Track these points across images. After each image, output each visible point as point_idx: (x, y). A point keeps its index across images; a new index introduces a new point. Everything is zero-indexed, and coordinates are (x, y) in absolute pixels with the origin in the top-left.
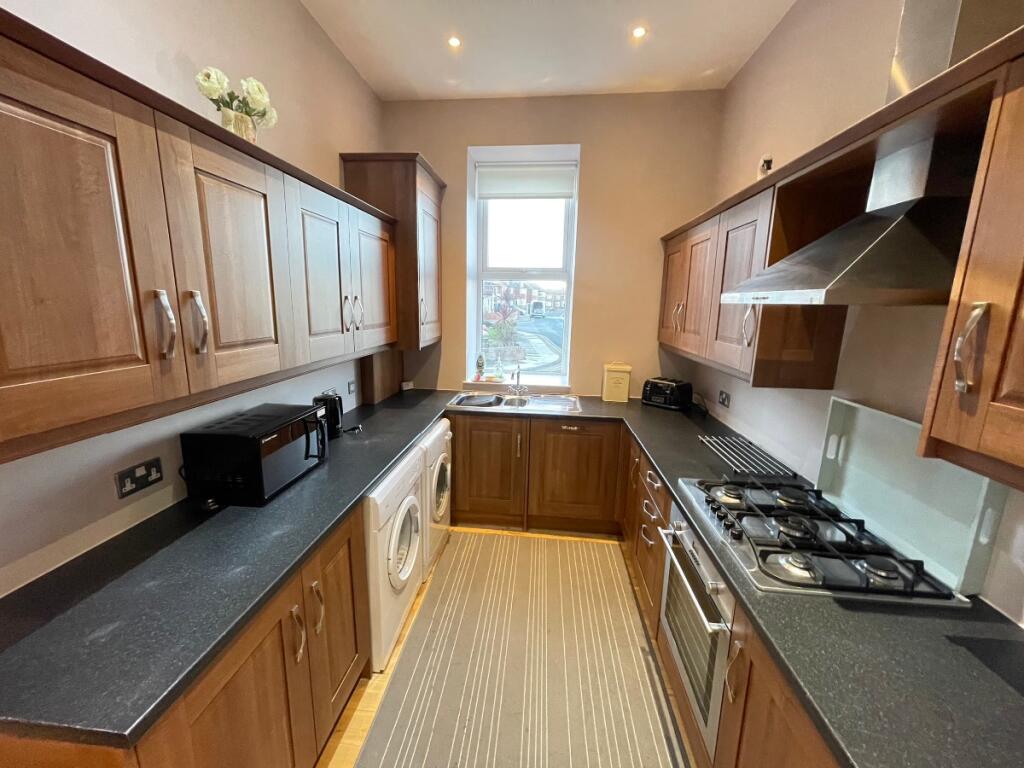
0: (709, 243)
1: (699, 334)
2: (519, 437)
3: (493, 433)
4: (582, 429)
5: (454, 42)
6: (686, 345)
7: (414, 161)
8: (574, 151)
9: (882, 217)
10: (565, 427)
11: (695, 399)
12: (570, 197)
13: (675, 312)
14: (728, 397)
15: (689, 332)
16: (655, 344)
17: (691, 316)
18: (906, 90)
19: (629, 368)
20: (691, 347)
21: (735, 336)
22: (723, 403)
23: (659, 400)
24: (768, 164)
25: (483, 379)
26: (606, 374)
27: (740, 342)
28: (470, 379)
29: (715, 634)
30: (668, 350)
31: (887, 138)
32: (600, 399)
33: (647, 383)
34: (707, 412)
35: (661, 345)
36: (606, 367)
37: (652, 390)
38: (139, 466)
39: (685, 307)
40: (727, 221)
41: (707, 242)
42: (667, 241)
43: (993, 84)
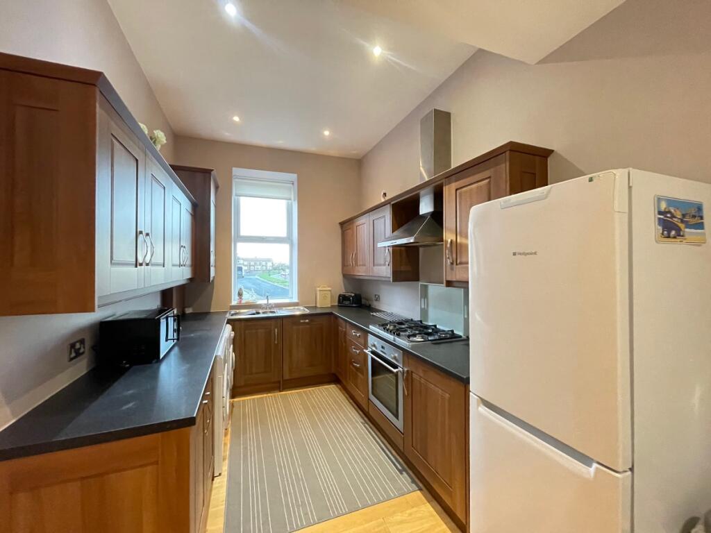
0: (365, 226)
1: (365, 265)
2: (276, 330)
3: (260, 331)
4: (311, 321)
5: (236, 119)
6: (359, 272)
7: (210, 173)
8: (294, 177)
9: (424, 216)
10: (302, 321)
11: (363, 301)
12: (290, 199)
13: (350, 257)
14: (379, 296)
15: (360, 265)
16: (341, 277)
17: (360, 257)
18: (427, 179)
19: (330, 289)
20: (361, 272)
21: (383, 263)
22: (377, 300)
23: (347, 303)
24: (385, 194)
25: (243, 302)
26: (318, 293)
27: (385, 265)
28: (234, 303)
29: (397, 372)
30: (348, 277)
31: (422, 192)
32: (316, 307)
33: (340, 296)
34: (370, 305)
35: (345, 276)
36: (318, 289)
37: (343, 299)
38: (77, 342)
39: (356, 254)
40: (373, 216)
41: (364, 226)
42: (342, 224)
43: (442, 183)
